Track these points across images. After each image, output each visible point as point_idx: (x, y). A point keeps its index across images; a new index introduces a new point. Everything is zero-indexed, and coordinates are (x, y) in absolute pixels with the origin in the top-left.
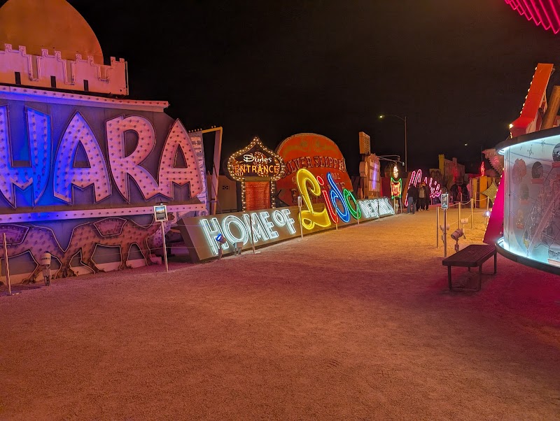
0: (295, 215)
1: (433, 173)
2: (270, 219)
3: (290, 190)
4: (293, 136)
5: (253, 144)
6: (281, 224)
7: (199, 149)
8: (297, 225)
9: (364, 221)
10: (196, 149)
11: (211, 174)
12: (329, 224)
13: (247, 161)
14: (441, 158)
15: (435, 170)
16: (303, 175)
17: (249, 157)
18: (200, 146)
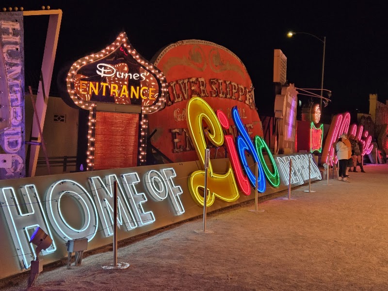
0: (182, 181)
1: (363, 121)
2: (141, 187)
3: (170, 131)
4: (180, 42)
5: (116, 46)
6: (159, 196)
7: (16, 43)
8: (187, 199)
9: (284, 191)
10: (9, 43)
11: (35, 92)
12: (235, 197)
13: (102, 75)
14: (373, 99)
15: (366, 115)
16: (196, 109)
17: (105, 68)
18: (17, 39)
